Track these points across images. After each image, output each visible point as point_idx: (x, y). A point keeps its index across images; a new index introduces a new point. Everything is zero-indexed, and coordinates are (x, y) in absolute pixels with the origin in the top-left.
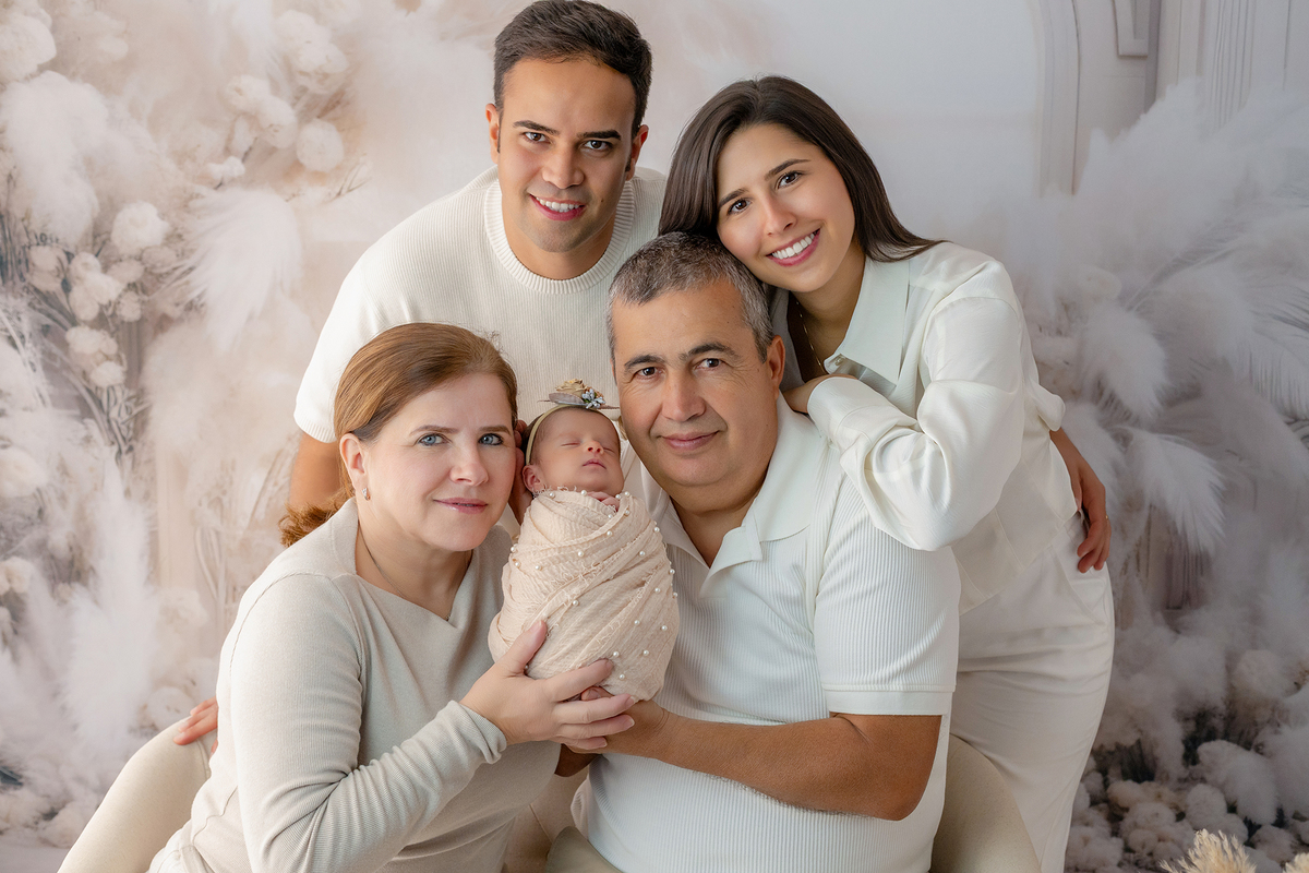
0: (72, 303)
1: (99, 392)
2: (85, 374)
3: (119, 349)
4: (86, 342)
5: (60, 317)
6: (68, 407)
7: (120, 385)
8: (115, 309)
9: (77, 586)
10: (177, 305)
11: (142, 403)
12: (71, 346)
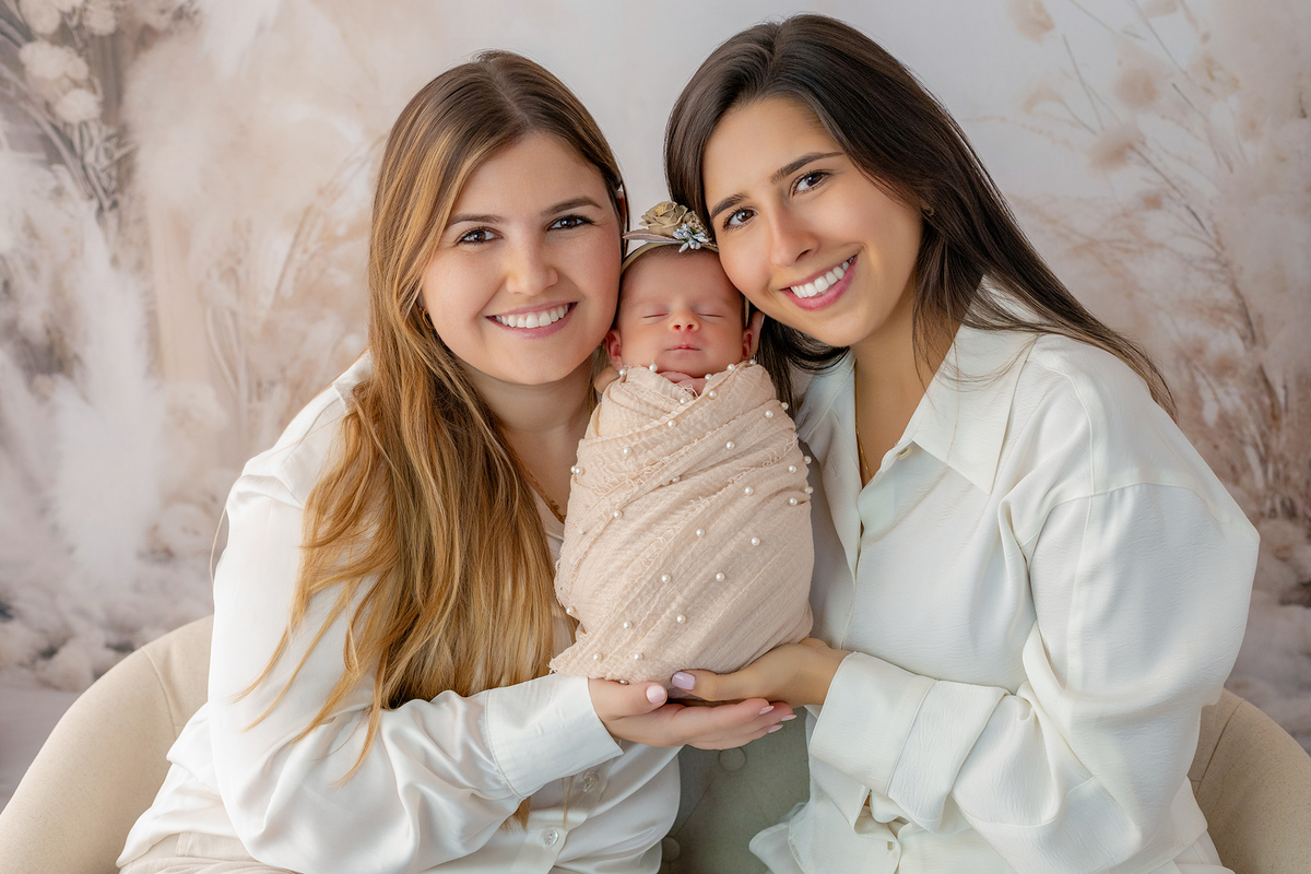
0: (24, 10)
1: (68, 130)
2: (48, 106)
3: (91, 72)
4: (46, 62)
5: (10, 30)
6: (30, 149)
7: (95, 120)
8: (81, 17)
9: (60, 378)
10: (163, 12)
11: (124, 145)
12: (28, 69)
